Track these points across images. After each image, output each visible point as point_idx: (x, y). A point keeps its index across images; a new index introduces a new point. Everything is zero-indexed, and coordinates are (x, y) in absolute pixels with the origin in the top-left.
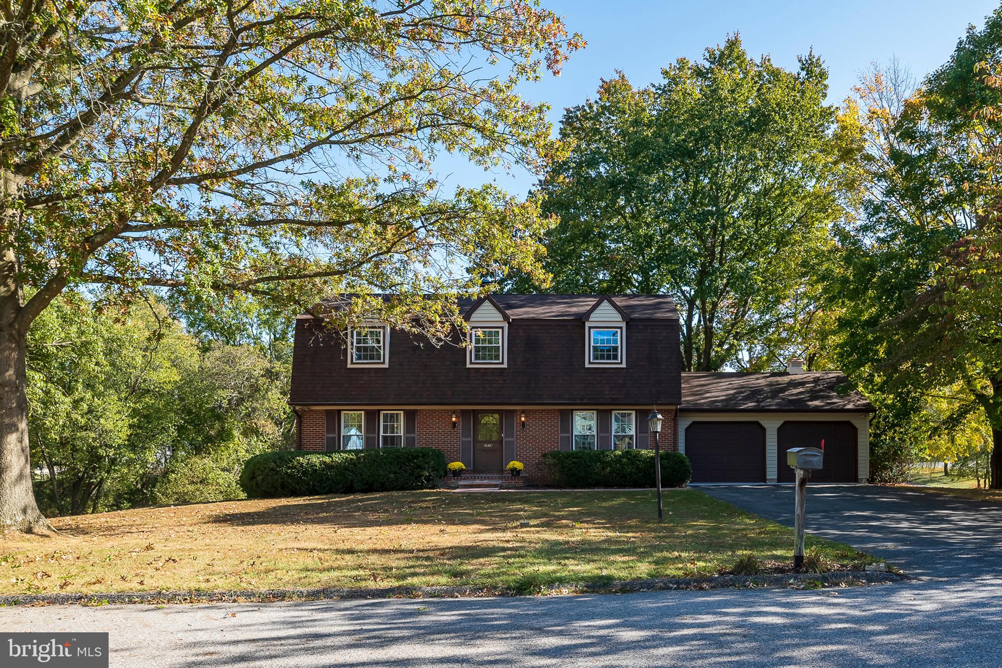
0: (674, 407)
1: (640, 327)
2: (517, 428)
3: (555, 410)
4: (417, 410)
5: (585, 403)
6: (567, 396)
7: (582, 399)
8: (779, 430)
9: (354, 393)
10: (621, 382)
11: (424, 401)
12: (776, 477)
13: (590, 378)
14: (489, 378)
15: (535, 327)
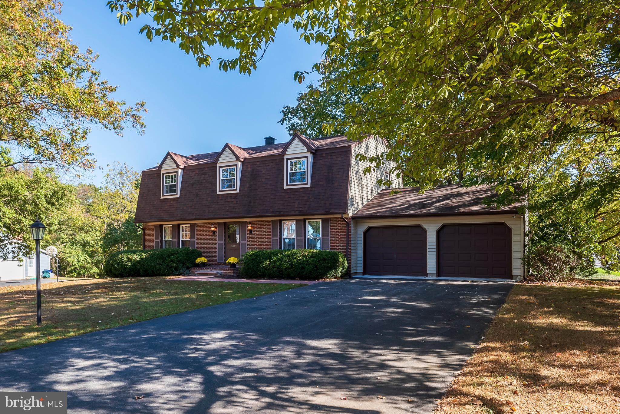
0: (340, 216)
1: (324, 155)
2: (247, 233)
3: (269, 221)
4: (196, 224)
5: (289, 214)
6: (271, 210)
7: (280, 212)
8: (439, 232)
9: (162, 214)
10: (306, 198)
11: (194, 217)
12: (435, 272)
13: (287, 197)
14: (229, 200)
15: (258, 163)
